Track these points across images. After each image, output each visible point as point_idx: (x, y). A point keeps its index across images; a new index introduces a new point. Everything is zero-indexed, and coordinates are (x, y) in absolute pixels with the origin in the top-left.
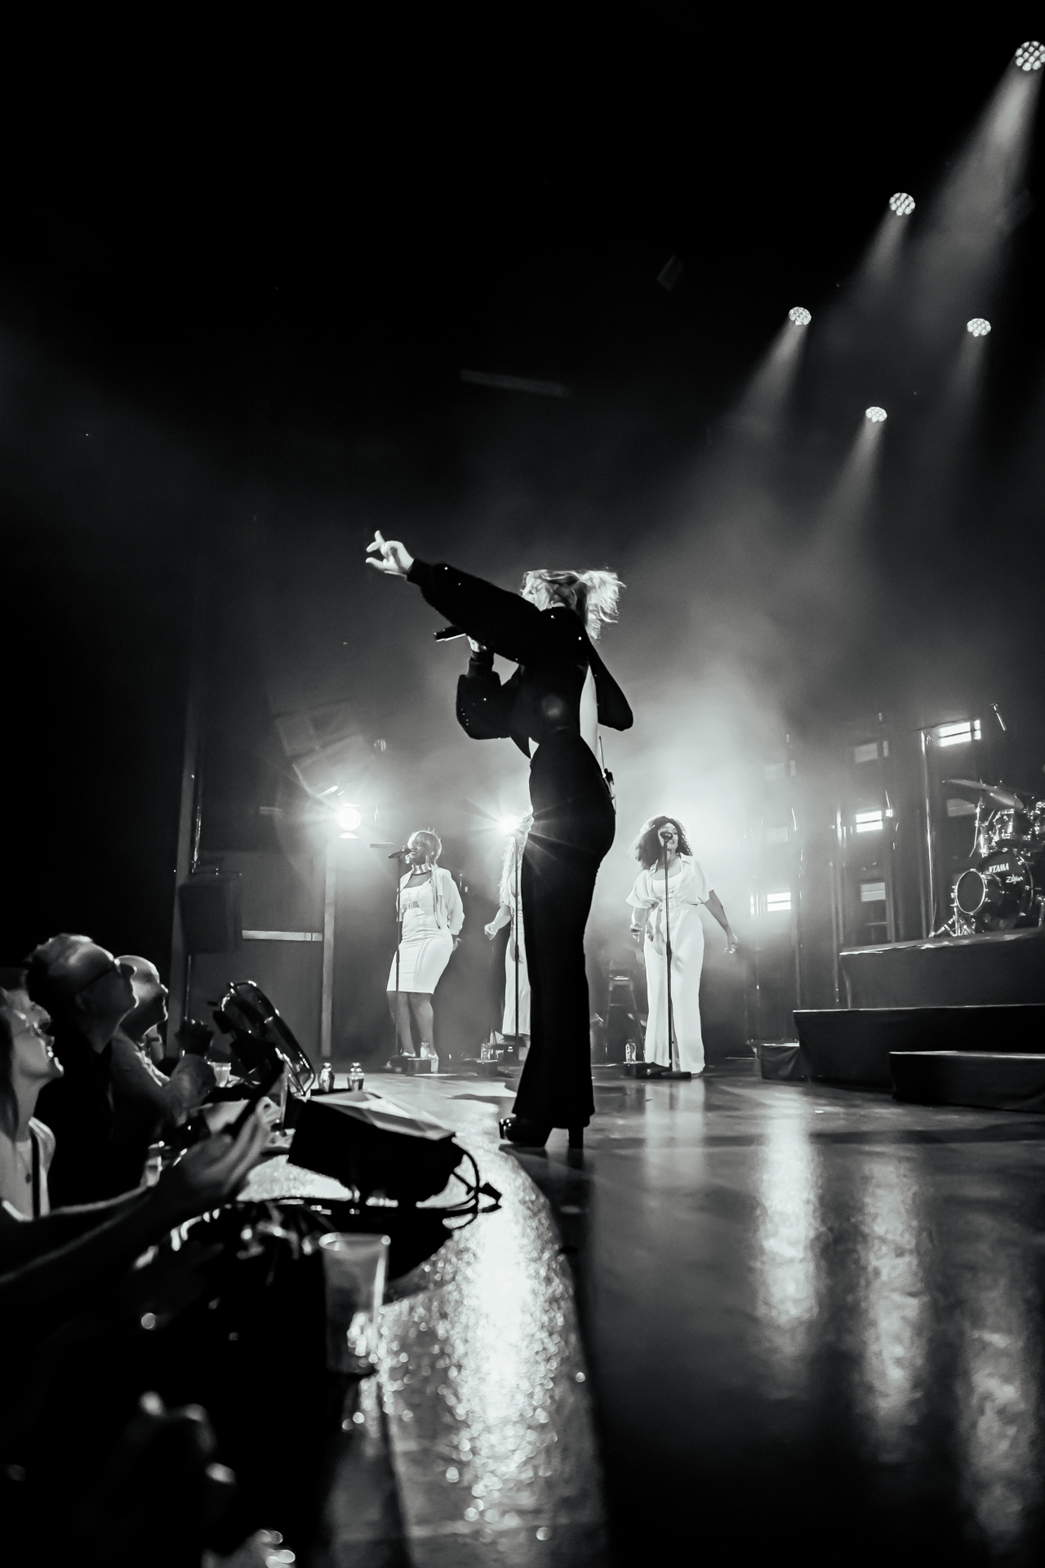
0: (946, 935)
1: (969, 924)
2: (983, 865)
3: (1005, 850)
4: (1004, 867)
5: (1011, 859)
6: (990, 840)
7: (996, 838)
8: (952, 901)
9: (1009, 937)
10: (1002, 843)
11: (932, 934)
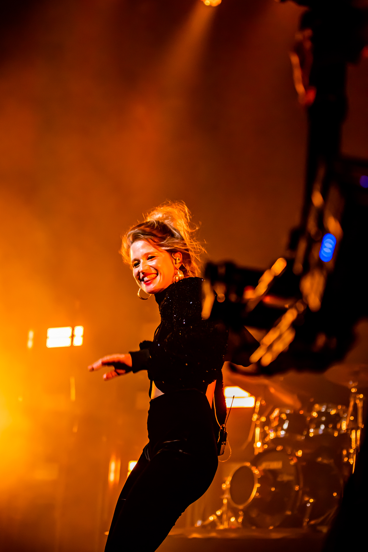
0: (213, 524)
1: (237, 517)
2: (257, 460)
3: (279, 448)
4: (276, 465)
5: (284, 456)
6: (264, 435)
7: (272, 435)
8: (223, 492)
9: (275, 536)
10: (277, 440)
11: (199, 523)
